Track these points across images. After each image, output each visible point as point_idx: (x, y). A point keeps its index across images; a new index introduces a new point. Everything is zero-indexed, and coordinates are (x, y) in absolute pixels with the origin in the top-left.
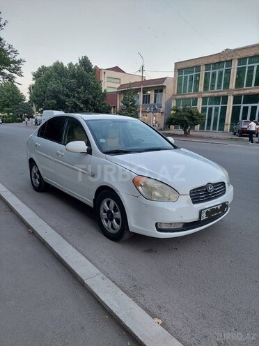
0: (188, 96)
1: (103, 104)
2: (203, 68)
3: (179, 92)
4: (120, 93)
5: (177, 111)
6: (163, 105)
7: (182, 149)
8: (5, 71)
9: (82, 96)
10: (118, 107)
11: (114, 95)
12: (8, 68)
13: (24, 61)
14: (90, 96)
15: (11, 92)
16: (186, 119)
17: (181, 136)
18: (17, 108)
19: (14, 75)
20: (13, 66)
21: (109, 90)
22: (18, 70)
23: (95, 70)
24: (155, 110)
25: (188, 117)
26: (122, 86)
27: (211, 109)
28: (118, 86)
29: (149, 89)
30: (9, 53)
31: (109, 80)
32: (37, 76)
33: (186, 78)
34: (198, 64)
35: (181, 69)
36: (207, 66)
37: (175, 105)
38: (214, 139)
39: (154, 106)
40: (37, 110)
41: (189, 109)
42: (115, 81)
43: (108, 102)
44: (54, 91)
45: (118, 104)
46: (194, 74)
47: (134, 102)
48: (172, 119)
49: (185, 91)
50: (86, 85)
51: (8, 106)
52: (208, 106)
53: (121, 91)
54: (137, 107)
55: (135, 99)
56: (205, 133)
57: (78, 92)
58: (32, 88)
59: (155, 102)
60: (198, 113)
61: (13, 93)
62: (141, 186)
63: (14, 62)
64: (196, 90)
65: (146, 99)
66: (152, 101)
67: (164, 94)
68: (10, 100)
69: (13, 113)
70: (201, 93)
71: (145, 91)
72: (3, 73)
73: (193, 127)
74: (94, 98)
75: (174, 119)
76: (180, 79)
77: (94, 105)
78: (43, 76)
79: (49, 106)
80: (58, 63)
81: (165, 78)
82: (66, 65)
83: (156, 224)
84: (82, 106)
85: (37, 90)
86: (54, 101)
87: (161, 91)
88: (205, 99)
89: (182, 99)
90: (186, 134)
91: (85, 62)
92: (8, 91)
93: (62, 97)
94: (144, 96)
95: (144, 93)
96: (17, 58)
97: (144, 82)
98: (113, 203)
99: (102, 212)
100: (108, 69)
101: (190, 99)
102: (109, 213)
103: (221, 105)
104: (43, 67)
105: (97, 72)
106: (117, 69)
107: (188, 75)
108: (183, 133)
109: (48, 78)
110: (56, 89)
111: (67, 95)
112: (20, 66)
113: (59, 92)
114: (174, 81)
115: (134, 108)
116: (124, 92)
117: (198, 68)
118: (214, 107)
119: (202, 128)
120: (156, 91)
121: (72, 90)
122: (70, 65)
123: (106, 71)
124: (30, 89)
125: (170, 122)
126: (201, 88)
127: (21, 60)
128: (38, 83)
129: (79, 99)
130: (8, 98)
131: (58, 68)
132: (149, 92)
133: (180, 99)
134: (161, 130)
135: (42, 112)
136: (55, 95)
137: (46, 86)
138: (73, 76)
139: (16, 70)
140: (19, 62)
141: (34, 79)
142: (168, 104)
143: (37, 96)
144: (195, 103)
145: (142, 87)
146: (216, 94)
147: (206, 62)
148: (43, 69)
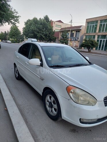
0: (91, 34)
1: (53, 37)
2: (99, 22)
3: (87, 32)
4: (61, 32)
5: (86, 41)
6: (79, 38)
7: (94, 65)
8: (12, 21)
9: (44, 32)
10: (59, 38)
11: (58, 32)
12: (13, 19)
13: (20, 17)
14: (48, 33)
15: (15, 30)
16: (90, 44)
17: (86, 52)
18: (18, 37)
19: (16, 22)
20: (15, 19)
21: (56, 31)
22: (17, 20)
23: (51, 21)
24: (76, 40)
25: (91, 44)
26: (62, 29)
27: (101, 41)
28: (60, 29)
29: (74, 30)
30: (14, 13)
31: (56, 26)
32: (26, 23)
33: (91, 26)
34: (97, 20)
35: (89, 22)
36: (101, 21)
37: (85, 38)
38: (102, 54)
39: (75, 38)
40: (26, 38)
41: (91, 40)
42: (59, 26)
43: (55, 36)
44: (33, 30)
45: (59, 37)
46: (94, 24)
47: (67, 36)
48: (83, 44)
49: (90, 32)
50: (46, 28)
51: (14, 36)
52: (100, 39)
53: (61, 31)
54: (68, 38)
55: (67, 35)
56: (98, 51)
57: (43, 31)
58: (24, 28)
59: (76, 36)
60: (95, 42)
61: (17, 30)
62: (71, 92)
63: (16, 17)
64: (95, 32)
65: (72, 35)
66: (74, 36)
67: (80, 33)
68: (15, 33)
69: (16, 39)
70: (97, 33)
71: (72, 31)
72: (11, 21)
73: (92, 48)
74: (49, 34)
75: (84, 44)
76: (88, 27)
77: (49, 37)
78: (29, 23)
79: (30, 36)
80: (35, 18)
81: (81, 26)
82: (38, 19)
83: (80, 119)
84: (44, 37)
85: (26, 30)
86: (32, 35)
87: (79, 32)
88: (99, 36)
89: (88, 35)
90: (89, 51)
91: (46, 18)
92: (14, 29)
93: (36, 33)
94: (71, 34)
95: (71, 32)
96: (17, 15)
97: (72, 27)
98: (53, 99)
99: (46, 101)
100: (56, 21)
101: (92, 35)
102: (50, 103)
103: (106, 39)
104: (29, 19)
105: (51, 22)
106: (60, 21)
107: (92, 25)
108: (88, 51)
109: (31, 24)
110: (34, 30)
111: (38, 32)
112: (19, 19)
113: (35, 31)
114: (85, 27)
115: (66, 39)
116: (62, 32)
117: (97, 22)
118: (103, 40)
119: (96, 49)
120: (77, 32)
121: (40, 30)
122: (40, 19)
123: (56, 22)
124: (23, 29)
125: (82, 46)
126: (97, 31)
127: (19, 16)
128: (27, 26)
129: (43, 34)
130: (14, 32)
131: (35, 20)
132: (73, 32)
133: (87, 36)
134: (78, 49)
135: (27, 39)
136: (33, 32)
137: (30, 28)
138: (41, 24)
139: (17, 21)
140: (18, 17)
141: (25, 25)
142: (82, 38)
143: (26, 32)
144: (94, 37)
145: (71, 29)
146: (104, 34)
147: (101, 19)
148: (29, 21)
